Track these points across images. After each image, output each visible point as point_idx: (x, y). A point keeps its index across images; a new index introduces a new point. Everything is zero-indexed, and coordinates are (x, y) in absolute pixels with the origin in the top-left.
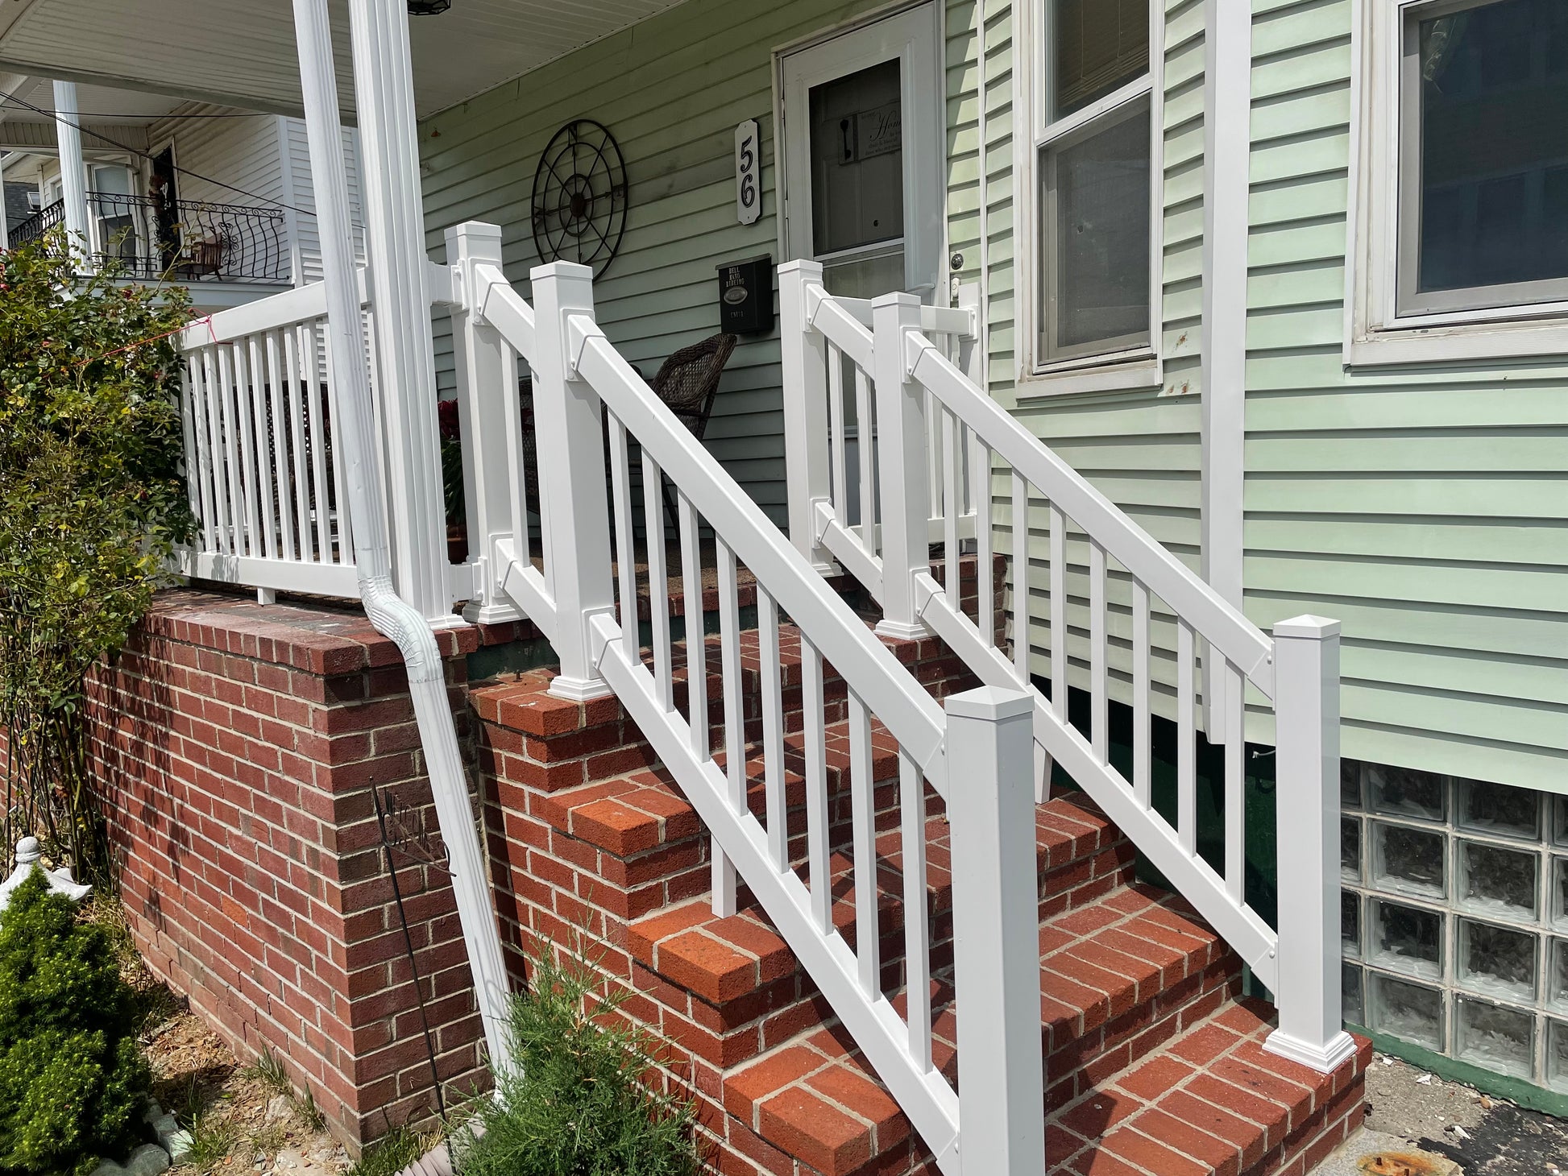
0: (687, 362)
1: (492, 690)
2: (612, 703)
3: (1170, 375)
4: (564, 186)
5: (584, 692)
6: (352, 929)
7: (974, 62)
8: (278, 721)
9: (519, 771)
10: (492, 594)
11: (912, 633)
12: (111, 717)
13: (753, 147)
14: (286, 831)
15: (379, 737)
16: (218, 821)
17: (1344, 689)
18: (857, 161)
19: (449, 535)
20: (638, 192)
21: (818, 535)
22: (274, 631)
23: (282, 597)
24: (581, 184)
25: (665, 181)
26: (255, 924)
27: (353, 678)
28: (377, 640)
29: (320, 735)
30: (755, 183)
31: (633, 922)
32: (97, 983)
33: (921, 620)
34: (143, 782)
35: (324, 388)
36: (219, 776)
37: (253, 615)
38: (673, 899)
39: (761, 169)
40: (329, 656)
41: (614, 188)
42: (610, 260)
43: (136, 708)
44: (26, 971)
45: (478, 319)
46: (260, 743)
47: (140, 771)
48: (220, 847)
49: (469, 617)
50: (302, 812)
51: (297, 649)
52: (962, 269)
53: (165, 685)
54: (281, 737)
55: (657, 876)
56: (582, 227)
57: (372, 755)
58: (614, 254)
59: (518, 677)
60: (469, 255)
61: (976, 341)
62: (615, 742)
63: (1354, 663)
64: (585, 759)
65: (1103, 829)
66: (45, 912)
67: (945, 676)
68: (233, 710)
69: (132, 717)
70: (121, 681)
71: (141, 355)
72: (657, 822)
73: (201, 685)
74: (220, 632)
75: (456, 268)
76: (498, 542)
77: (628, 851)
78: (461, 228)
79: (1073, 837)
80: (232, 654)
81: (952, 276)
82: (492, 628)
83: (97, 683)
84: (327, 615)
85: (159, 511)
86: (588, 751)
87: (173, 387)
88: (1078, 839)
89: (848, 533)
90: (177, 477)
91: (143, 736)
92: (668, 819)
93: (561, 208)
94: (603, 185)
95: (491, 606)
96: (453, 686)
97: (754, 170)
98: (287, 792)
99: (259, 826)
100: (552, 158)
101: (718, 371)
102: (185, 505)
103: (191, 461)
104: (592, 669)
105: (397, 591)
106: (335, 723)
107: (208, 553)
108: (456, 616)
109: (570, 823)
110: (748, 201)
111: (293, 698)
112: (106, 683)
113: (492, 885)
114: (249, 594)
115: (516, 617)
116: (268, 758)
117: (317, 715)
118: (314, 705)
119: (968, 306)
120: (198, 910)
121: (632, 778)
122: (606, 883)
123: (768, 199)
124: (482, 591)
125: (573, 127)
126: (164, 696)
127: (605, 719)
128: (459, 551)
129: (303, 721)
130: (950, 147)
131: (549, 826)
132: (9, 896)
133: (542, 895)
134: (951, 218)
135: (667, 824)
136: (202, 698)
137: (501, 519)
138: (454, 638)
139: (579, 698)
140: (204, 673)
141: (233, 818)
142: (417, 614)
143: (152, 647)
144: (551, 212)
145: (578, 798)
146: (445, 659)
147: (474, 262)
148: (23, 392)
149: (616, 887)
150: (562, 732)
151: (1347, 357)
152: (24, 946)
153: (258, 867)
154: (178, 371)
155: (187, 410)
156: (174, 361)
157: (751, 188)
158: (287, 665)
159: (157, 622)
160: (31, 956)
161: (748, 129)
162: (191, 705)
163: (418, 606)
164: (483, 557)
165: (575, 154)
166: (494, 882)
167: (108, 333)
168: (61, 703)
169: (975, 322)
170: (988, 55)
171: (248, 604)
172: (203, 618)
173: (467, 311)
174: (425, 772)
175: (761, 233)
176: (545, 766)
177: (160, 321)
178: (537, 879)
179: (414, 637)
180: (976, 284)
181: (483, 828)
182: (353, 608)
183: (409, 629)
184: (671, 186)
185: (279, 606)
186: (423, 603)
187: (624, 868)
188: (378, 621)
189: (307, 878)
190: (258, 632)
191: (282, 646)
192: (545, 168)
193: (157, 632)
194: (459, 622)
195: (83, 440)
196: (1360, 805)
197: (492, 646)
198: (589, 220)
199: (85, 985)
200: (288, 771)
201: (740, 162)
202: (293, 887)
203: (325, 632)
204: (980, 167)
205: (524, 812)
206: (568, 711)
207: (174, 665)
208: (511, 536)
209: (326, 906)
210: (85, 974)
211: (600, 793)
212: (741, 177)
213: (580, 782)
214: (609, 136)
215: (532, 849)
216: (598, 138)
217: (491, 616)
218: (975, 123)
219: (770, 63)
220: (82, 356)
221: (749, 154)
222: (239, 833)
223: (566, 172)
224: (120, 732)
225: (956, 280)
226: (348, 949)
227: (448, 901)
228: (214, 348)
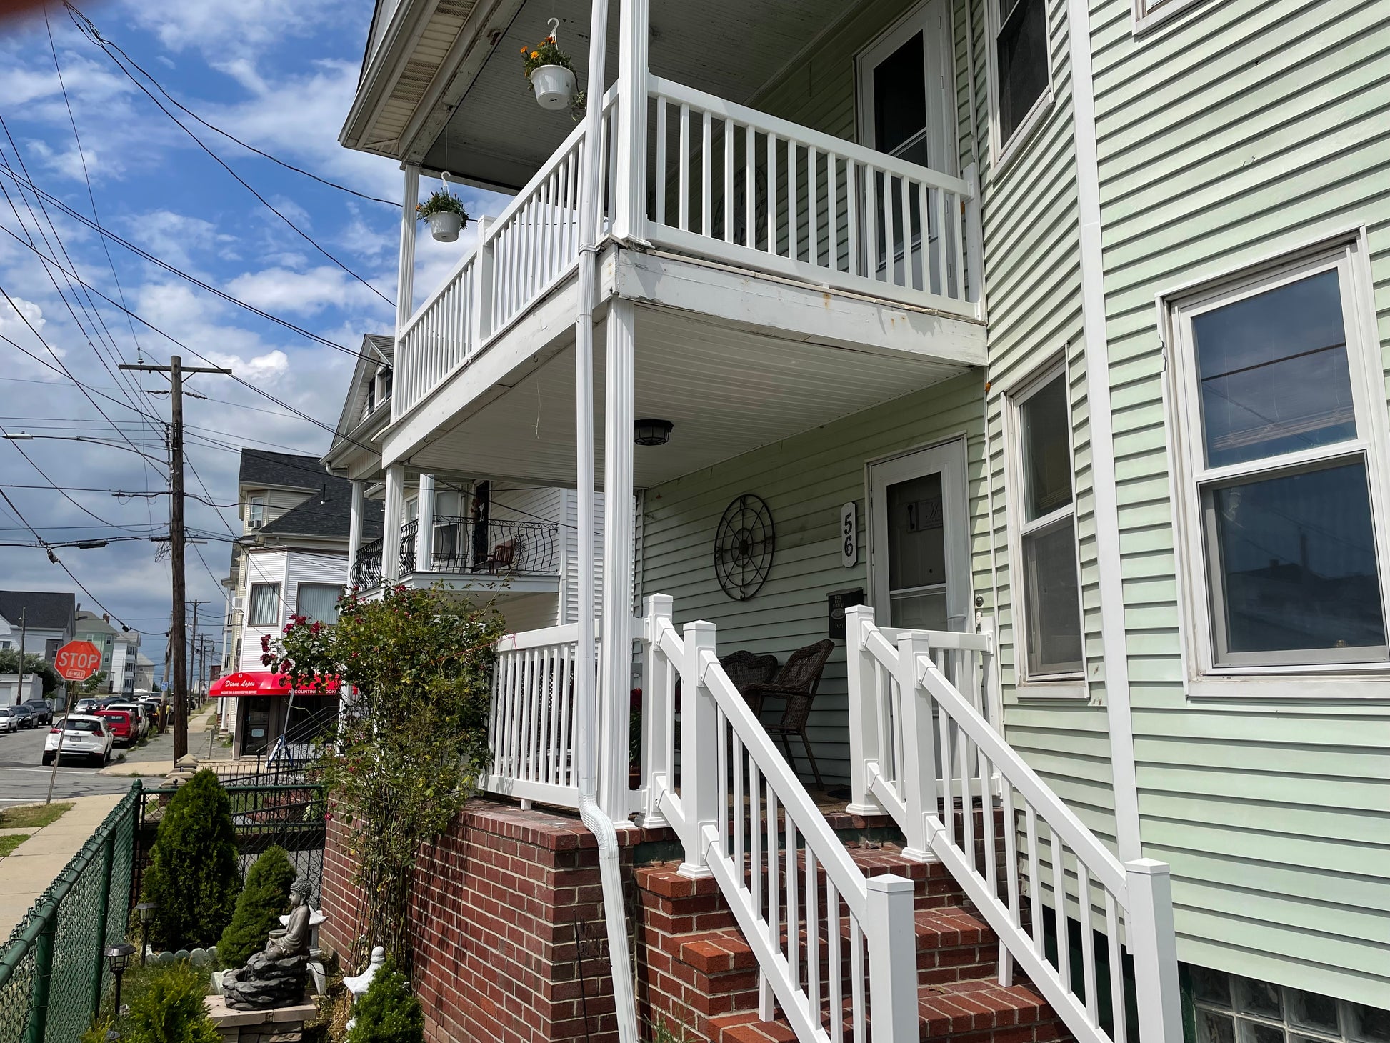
0: (805, 657)
1: (646, 869)
2: (711, 882)
3: (1093, 692)
4: (735, 535)
5: (696, 873)
6: (556, 1012)
7: (985, 479)
8: (527, 879)
9: (658, 921)
10: (652, 810)
11: (923, 858)
12: (428, 878)
13: (852, 519)
14: (525, 949)
15: (581, 891)
16: (485, 945)
17: (1176, 911)
18: (918, 531)
19: (630, 772)
20: (782, 541)
21: (869, 785)
22: (530, 825)
23: (535, 806)
24: (746, 534)
25: (798, 536)
26: (500, 1014)
27: (570, 854)
28: (585, 832)
29: (549, 887)
30: (853, 541)
31: (711, 1017)
32: (412, 1032)
33: (930, 849)
34: (442, 922)
35: (573, 663)
36: (489, 915)
37: (519, 815)
38: (738, 1008)
39: (857, 533)
40: (559, 839)
41: (766, 538)
42: (762, 583)
43: (444, 872)
44: (378, 1019)
45: (656, 647)
46: (516, 893)
47: (441, 914)
48: (484, 963)
49: (638, 823)
50: (535, 936)
51: (543, 835)
52: (982, 607)
53: (465, 857)
54: (527, 888)
55: (728, 990)
56: (745, 561)
57: (576, 903)
58: (765, 580)
59: (663, 864)
60: (654, 612)
61: (993, 655)
62: (713, 908)
63: (1182, 893)
64: (695, 916)
65: (1041, 1006)
66: (392, 984)
67: (951, 892)
68: (503, 873)
69: (441, 878)
70: (438, 854)
71: (475, 654)
72: (729, 955)
73: (486, 857)
74: (501, 824)
75: (647, 620)
76: (657, 778)
77: (710, 971)
78: (651, 598)
79: (1016, 1008)
80: (506, 837)
81: (976, 610)
82: (648, 830)
83: (422, 855)
84: (559, 818)
85: (472, 747)
86: (697, 911)
87: (489, 675)
88: (1020, 1010)
89: (888, 785)
90: (484, 727)
91: (446, 890)
92: (736, 954)
93: (733, 548)
94: (760, 535)
95: (651, 817)
96: (624, 865)
97: (853, 533)
98: (527, 923)
99: (510, 947)
100: (729, 516)
101: (822, 663)
102: (486, 745)
103: (492, 717)
104: (702, 859)
105: (599, 804)
106: (558, 880)
107: (495, 776)
108: (630, 821)
109: (681, 953)
110: (849, 552)
111: (537, 865)
112: (429, 856)
113: (638, 998)
114: (517, 803)
115: (664, 825)
116: (518, 902)
117: (549, 875)
118: (548, 869)
119: (987, 631)
120: (466, 1008)
121: (722, 932)
122: (698, 992)
123: (862, 551)
124: (646, 807)
125: (743, 498)
126: (464, 864)
127: (707, 892)
128: (635, 782)
129: (540, 880)
130: (972, 528)
131: (670, 956)
132: (374, 973)
133: (664, 1003)
134: (974, 573)
135: (735, 957)
136: (485, 865)
137: (660, 764)
138: (627, 835)
139: (693, 877)
140: (488, 849)
141: (493, 942)
142: (608, 818)
143: (460, 833)
144: (727, 551)
145: (687, 939)
146: (621, 847)
147: (656, 617)
148: (409, 675)
149: (703, 994)
150: (681, 896)
151: (1186, 690)
152: (378, 1004)
153: (506, 975)
154: (493, 664)
155: (494, 687)
156: (492, 657)
157: (850, 544)
158: (536, 845)
159: (465, 816)
160: (382, 1010)
161: (850, 508)
162: (479, 869)
163: (609, 814)
164: (648, 787)
165: (743, 515)
166: (639, 996)
167: (458, 642)
168: (408, 864)
169: (991, 642)
170: (993, 475)
171: (515, 809)
172: (491, 816)
173: (651, 643)
174: (604, 917)
175: (856, 574)
176: (670, 917)
177: (487, 635)
178: (663, 992)
179: (604, 832)
180: (991, 617)
181: (636, 959)
182: (574, 814)
183: (602, 827)
184: (802, 539)
185: (533, 811)
186: (612, 813)
187: (708, 981)
188: (588, 822)
189: (533, 980)
190: (522, 825)
191: (535, 832)
192: (725, 523)
193: (465, 821)
194: (631, 825)
195: (438, 703)
196: (1231, 1007)
197: (647, 843)
198: (750, 557)
199: (407, 1032)
200: (530, 911)
201: (844, 527)
202: (525, 986)
203: (558, 826)
204: (990, 543)
205: (658, 948)
206: (687, 883)
207: (471, 844)
208: (664, 774)
209: (542, 997)
210: (408, 1025)
211: (702, 938)
212: (844, 537)
213: (691, 930)
214: (765, 505)
215: (661, 972)
216: (758, 506)
217: (650, 823)
218: (987, 515)
219: (863, 469)
220: (443, 655)
221: (850, 523)
222: (497, 953)
223: (738, 525)
224: (433, 888)
225: (979, 614)
226: (552, 1024)
227: (610, 1005)
228: (514, 652)
